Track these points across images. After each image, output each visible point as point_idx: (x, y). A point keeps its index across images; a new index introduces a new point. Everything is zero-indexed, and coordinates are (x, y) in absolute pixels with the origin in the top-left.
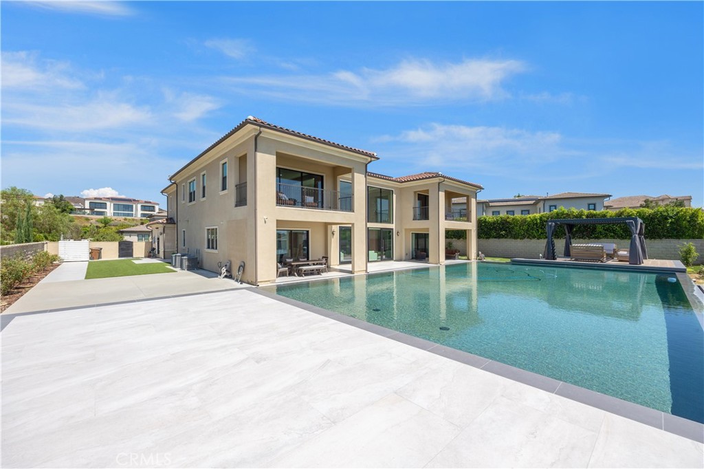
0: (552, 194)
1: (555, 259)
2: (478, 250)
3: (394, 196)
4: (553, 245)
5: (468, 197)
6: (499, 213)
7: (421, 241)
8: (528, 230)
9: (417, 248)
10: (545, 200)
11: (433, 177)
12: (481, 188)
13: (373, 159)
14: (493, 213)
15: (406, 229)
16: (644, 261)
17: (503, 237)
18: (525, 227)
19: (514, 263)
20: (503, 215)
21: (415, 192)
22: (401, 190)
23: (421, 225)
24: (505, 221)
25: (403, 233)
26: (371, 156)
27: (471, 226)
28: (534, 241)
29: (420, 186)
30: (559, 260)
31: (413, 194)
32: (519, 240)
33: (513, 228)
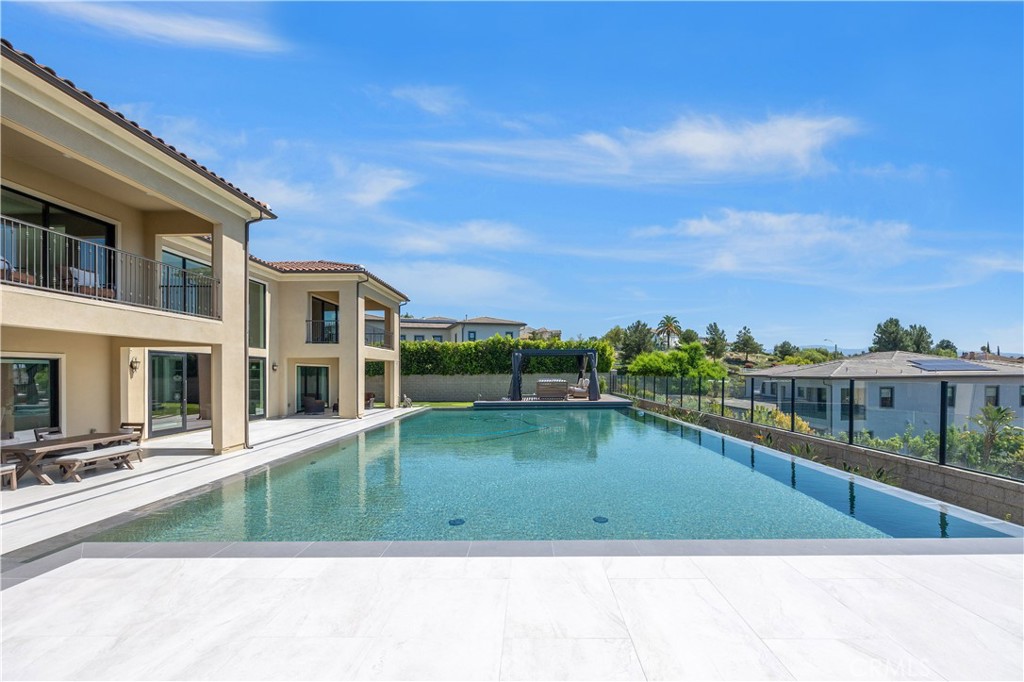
0: (471, 318)
1: (521, 399)
2: (402, 392)
3: (268, 295)
4: (520, 381)
5: (388, 312)
6: (423, 338)
7: (312, 380)
8: (460, 363)
9: (305, 394)
10: (464, 324)
11: (349, 271)
12: (407, 300)
13: (264, 215)
14: (416, 337)
15: (289, 360)
16: (601, 395)
17: (430, 372)
18: (457, 359)
19: (477, 407)
20: (429, 341)
21: (309, 293)
22: (280, 287)
23: (318, 353)
24: (432, 349)
25: (285, 368)
26: (262, 209)
27: (392, 356)
28: (467, 376)
29: (322, 282)
30: (525, 400)
31: (306, 295)
32: (448, 376)
33: (441, 359)
